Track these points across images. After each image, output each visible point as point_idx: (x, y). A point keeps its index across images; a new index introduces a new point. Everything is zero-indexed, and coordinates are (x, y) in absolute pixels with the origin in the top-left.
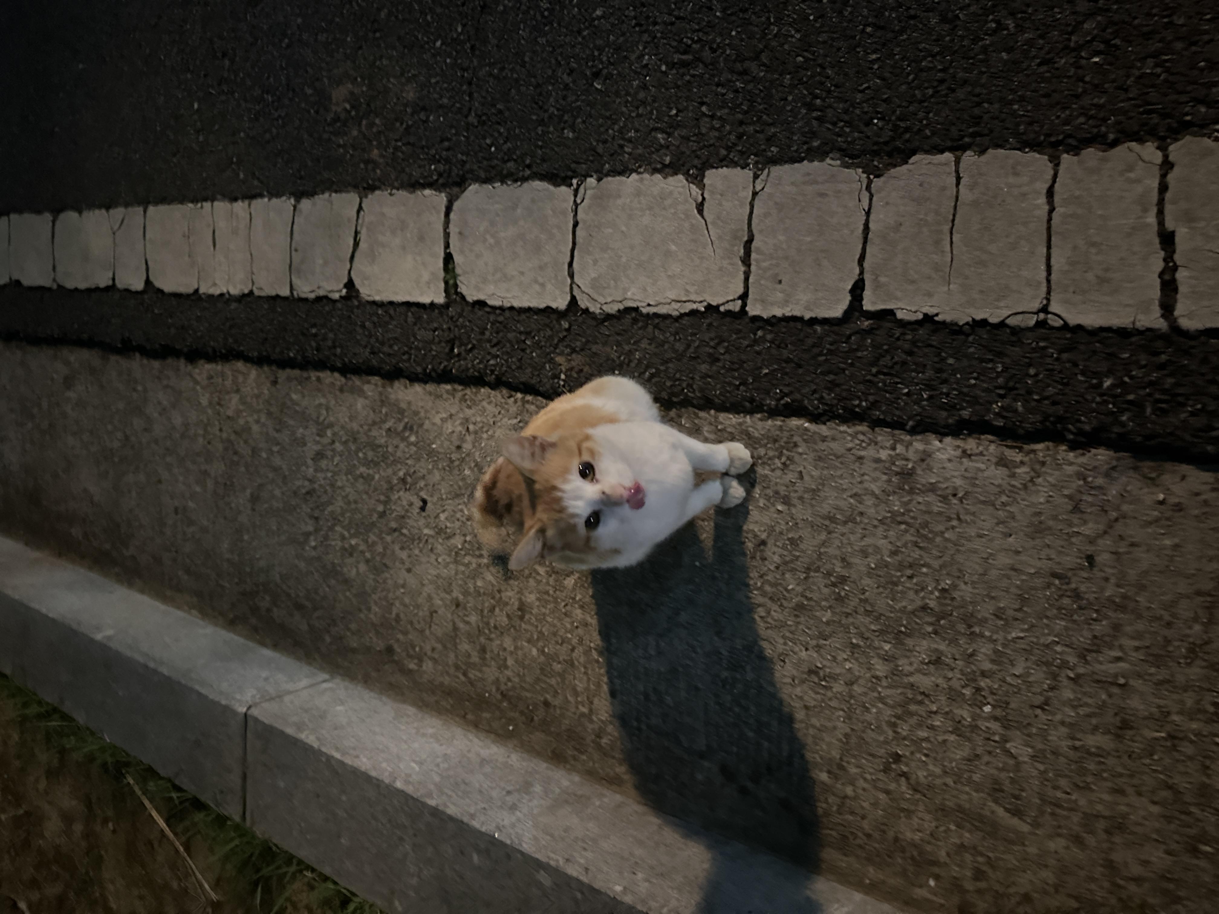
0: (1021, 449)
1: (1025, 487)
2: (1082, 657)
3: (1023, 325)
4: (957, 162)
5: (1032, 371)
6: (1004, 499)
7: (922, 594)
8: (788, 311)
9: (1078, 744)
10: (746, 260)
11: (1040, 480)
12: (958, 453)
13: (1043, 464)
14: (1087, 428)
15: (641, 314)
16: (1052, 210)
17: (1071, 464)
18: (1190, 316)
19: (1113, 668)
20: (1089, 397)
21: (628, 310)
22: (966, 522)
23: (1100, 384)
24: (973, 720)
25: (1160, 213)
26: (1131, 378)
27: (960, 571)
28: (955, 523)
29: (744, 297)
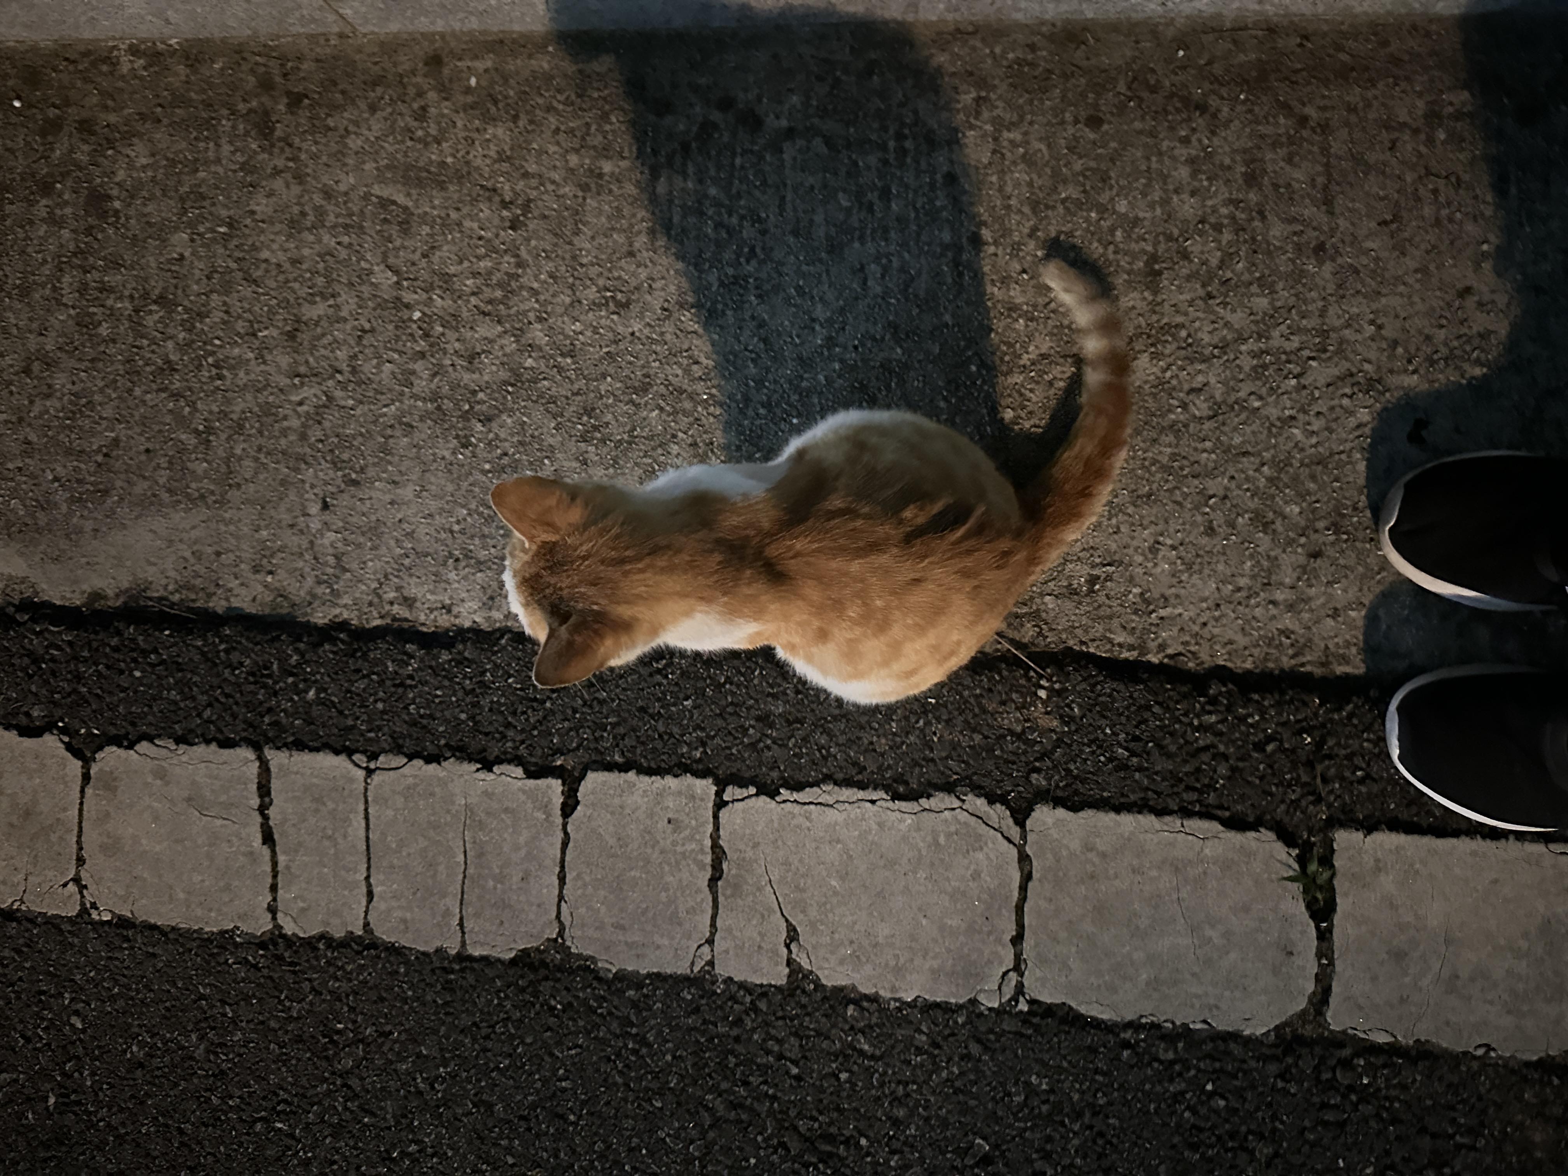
0: (394, 619)
1: (386, 576)
2: (330, 398)
3: (391, 756)
4: (463, 944)
5: (380, 706)
6: (407, 562)
7: (491, 436)
8: (657, 782)
9: (331, 302)
10: (718, 853)
11: (375, 585)
12: (455, 610)
13: (370, 604)
14: (327, 647)
15: (887, 788)
16: (368, 878)
17: (345, 606)
18: (247, 761)
19: (306, 392)
20: (327, 679)
21: (912, 796)
22: (444, 530)
23: (318, 693)
24: (430, 298)
25: (275, 864)
26: (292, 700)
27: (450, 471)
28: (456, 528)
29: (720, 804)
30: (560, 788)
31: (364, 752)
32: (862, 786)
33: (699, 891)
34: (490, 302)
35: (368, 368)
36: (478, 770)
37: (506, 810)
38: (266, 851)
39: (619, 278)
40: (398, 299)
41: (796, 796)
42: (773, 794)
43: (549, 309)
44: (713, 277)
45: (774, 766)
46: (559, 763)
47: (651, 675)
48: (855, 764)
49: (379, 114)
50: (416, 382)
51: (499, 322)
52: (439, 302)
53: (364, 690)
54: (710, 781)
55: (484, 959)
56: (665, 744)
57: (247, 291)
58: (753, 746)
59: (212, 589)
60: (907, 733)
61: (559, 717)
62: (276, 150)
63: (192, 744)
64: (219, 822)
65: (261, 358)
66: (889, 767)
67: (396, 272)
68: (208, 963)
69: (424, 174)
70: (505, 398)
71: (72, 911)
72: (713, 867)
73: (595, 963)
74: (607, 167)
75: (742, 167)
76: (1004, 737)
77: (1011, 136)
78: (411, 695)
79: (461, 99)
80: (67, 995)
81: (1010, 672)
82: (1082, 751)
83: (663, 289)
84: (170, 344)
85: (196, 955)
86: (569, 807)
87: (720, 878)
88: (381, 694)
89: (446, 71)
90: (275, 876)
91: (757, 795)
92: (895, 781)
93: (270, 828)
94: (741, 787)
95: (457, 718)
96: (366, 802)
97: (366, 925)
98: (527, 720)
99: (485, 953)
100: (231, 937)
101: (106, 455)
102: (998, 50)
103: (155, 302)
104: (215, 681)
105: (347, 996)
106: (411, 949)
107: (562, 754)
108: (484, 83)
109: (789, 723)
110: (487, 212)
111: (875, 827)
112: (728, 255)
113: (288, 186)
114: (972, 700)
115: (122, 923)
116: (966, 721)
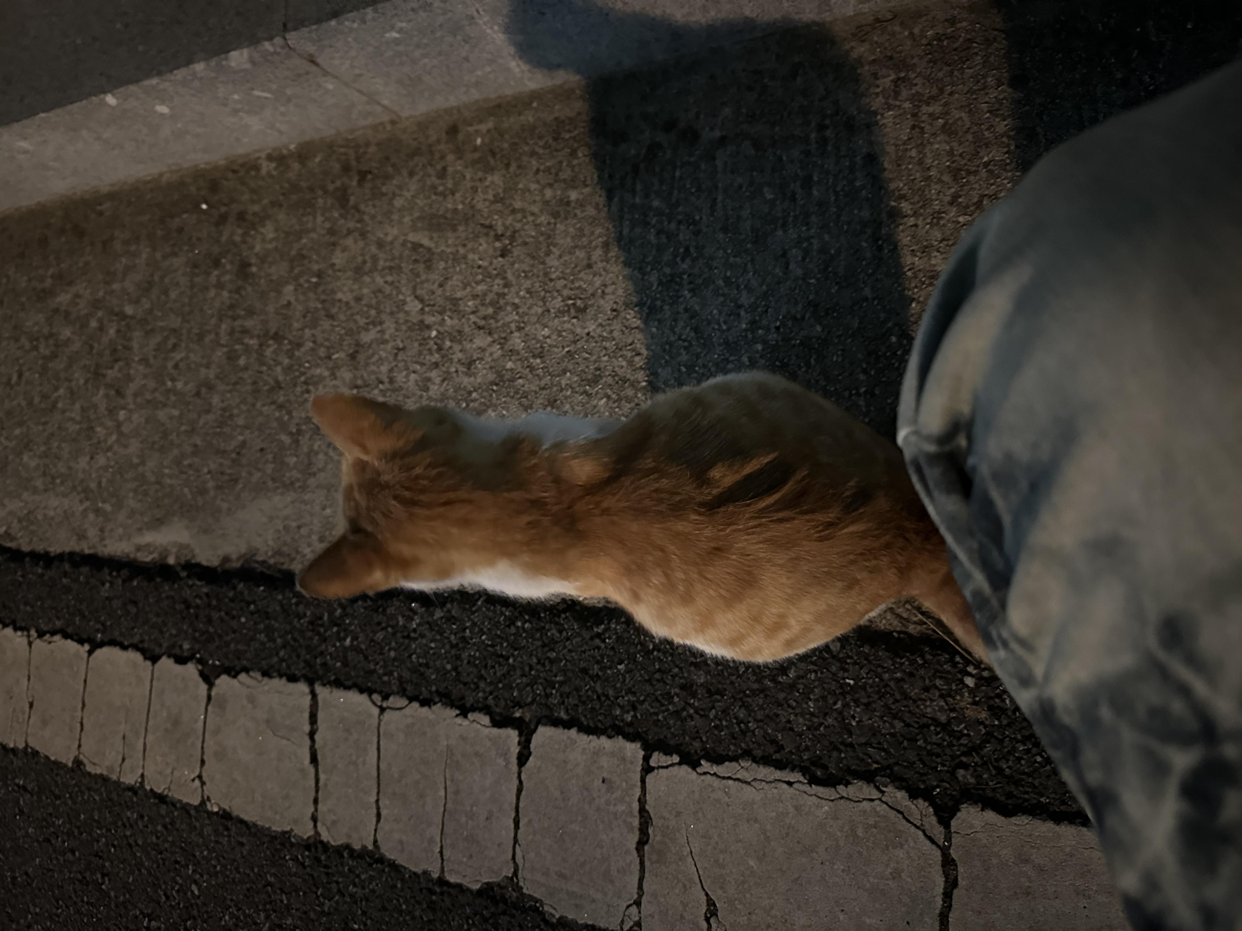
3: (397, 698)
4: (443, 870)
5: (392, 654)
8: (594, 742)
10: (645, 818)
15: (804, 771)
16: (377, 801)
18: (303, 694)
20: (358, 629)
21: (831, 781)
24: (444, 319)
25: (317, 781)
29: (647, 769)
30: (516, 740)
31: (380, 693)
32: (780, 765)
33: (627, 852)
34: (485, 318)
35: (400, 377)
36: (457, 716)
37: (477, 754)
38: (312, 770)
39: (579, 288)
40: (422, 321)
41: (715, 769)
42: (694, 765)
43: (526, 319)
44: (653, 278)
45: (696, 736)
46: (517, 715)
47: (592, 639)
48: (774, 742)
49: (416, 178)
50: (432, 387)
51: (490, 334)
52: (448, 322)
53: (383, 640)
54: (639, 745)
55: (459, 886)
56: (602, 706)
57: (326, 324)
58: (677, 713)
59: (294, 555)
60: (826, 714)
61: (518, 672)
62: (349, 216)
63: (270, 677)
64: (284, 742)
65: (334, 376)
66: (807, 748)
67: (422, 301)
68: (274, 856)
69: (442, 221)
70: (491, 396)
71: (196, 802)
72: (641, 830)
73: (542, 906)
74: (573, 195)
75: (681, 178)
76: (928, 726)
77: (931, 109)
78: (414, 646)
79: (469, 156)
80: (190, 867)
81: (934, 656)
82: (1014, 749)
83: (613, 293)
84: (279, 369)
85: (267, 848)
86: (523, 758)
87: (647, 842)
88: (393, 644)
89: (461, 137)
90: (317, 791)
91: (680, 764)
92: (814, 763)
93: (316, 750)
94: (666, 754)
95: (444, 668)
96: (379, 736)
97: (375, 842)
98: (495, 673)
99: (459, 881)
100: (289, 838)
101: (238, 453)
102: (916, 31)
103: (273, 338)
104: (288, 627)
105: (361, 901)
106: (405, 868)
107: (520, 707)
108: (487, 141)
109: (710, 693)
110: (485, 246)
111: (791, 810)
112: (666, 257)
113: (356, 242)
114: (892, 684)
115: (225, 815)
116: (886, 706)
